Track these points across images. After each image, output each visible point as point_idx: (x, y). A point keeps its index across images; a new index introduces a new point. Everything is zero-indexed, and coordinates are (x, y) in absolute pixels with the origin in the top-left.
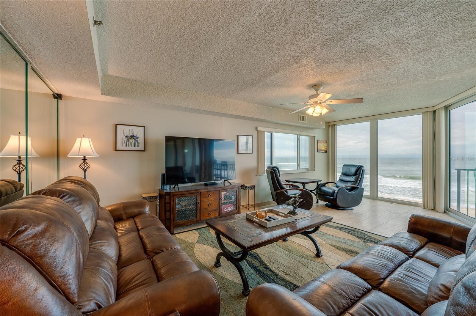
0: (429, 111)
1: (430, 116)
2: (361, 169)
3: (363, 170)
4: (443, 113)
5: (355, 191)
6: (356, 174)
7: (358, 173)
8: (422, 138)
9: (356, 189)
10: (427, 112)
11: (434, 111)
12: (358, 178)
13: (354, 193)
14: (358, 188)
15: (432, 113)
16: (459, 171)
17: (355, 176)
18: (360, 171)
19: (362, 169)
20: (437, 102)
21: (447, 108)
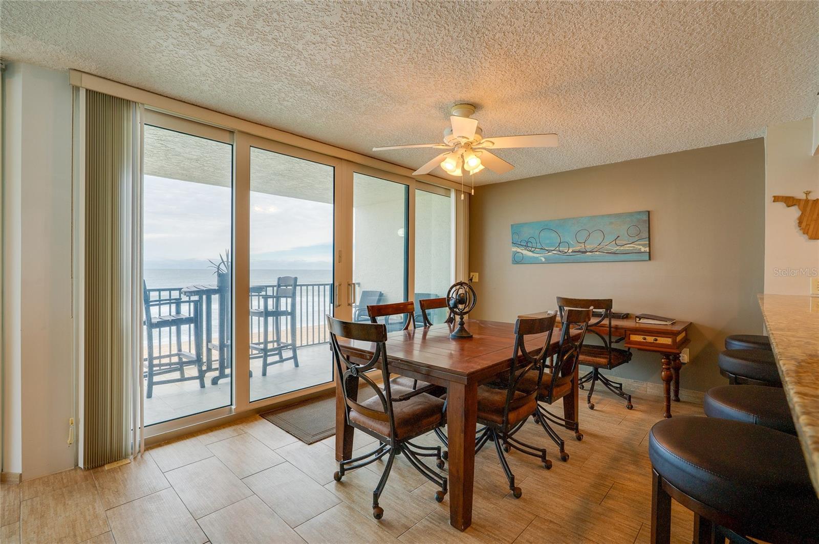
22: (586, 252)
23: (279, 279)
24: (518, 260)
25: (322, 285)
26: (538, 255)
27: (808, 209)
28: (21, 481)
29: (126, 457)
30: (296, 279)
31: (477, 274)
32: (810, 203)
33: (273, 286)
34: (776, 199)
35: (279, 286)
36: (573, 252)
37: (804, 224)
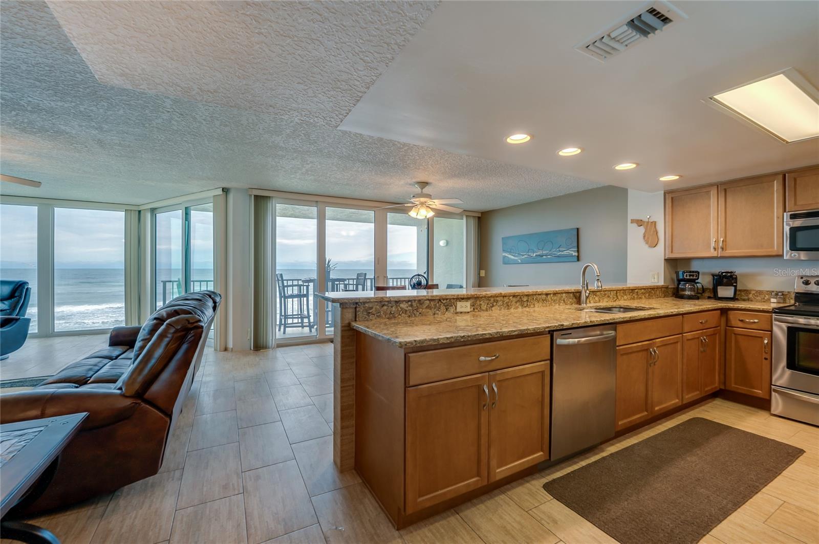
0: (134, 210)
1: (135, 216)
2: (24, 287)
3: (27, 289)
4: (149, 215)
5: (10, 327)
6: (12, 296)
7: (16, 295)
8: (124, 241)
9: (14, 321)
10: (131, 210)
11: (139, 212)
12: (18, 302)
13: (9, 329)
14: (17, 320)
15: (137, 213)
16: (165, 283)
17: (10, 301)
18: (22, 291)
19: (26, 287)
20: (143, 201)
21: (153, 210)
22: (542, 256)
23: (358, 274)
24: (506, 262)
25: (399, 278)
26: (516, 258)
27: (648, 228)
28: (232, 350)
29: (269, 348)
30: (366, 274)
31: (484, 271)
32: (650, 223)
33: (353, 279)
34: (633, 221)
35: (358, 278)
36: (536, 256)
37: (646, 238)
